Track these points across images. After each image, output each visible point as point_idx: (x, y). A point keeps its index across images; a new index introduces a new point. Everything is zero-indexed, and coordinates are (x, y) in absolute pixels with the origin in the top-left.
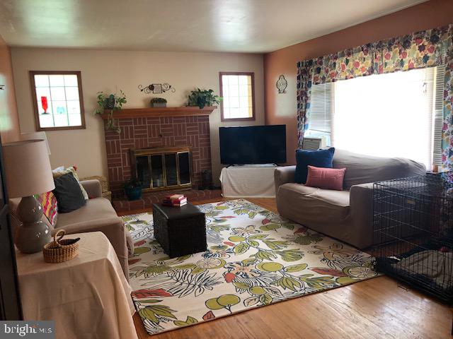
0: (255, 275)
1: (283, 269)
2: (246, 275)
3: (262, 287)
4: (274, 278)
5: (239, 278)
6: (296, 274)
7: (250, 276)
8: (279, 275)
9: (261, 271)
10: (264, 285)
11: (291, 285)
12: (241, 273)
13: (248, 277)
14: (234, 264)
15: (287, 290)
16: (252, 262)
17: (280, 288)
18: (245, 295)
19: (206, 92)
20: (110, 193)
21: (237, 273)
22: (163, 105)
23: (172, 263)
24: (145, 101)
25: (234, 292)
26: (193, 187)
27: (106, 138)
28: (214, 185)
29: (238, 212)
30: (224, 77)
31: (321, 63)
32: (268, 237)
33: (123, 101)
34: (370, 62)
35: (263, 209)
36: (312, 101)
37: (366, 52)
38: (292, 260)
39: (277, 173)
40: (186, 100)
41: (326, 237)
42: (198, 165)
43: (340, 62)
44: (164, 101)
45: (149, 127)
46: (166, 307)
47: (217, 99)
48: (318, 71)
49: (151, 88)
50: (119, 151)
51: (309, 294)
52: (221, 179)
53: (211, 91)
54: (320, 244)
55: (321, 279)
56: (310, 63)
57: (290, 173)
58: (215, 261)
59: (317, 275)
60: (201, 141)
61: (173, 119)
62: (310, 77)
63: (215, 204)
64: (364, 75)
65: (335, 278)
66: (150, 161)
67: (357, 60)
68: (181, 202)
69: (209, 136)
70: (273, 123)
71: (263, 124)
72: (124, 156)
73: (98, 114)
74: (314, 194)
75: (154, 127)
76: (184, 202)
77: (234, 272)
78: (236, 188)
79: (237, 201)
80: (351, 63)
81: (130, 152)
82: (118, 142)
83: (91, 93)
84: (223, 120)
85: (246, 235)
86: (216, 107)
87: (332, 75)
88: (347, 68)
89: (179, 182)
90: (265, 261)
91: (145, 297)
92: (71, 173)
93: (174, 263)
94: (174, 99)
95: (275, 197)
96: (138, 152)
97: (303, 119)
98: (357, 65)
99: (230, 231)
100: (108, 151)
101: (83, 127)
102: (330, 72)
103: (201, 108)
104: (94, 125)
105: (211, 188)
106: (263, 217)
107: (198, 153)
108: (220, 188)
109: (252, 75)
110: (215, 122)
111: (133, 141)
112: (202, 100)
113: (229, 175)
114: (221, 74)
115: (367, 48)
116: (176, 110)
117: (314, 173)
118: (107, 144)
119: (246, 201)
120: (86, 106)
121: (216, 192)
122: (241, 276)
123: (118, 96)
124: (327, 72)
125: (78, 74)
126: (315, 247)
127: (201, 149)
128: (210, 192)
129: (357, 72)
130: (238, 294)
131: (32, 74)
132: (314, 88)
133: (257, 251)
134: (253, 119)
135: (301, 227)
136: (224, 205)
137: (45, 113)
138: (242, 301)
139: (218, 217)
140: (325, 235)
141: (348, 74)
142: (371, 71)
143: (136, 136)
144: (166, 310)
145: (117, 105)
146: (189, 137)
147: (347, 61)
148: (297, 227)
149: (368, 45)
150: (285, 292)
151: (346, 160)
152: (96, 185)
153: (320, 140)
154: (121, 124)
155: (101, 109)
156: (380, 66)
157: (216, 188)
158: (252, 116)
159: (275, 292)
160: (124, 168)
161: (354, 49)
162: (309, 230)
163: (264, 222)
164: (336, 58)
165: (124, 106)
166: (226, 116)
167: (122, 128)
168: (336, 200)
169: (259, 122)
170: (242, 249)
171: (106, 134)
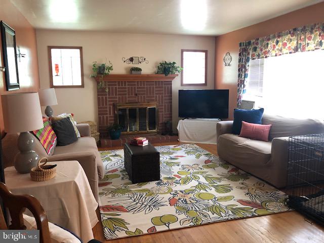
0: (193, 201)
1: (215, 198)
2: (185, 201)
3: (196, 211)
4: (206, 205)
5: (180, 204)
6: (224, 204)
7: (189, 202)
8: (211, 203)
9: (198, 198)
10: (198, 210)
11: (219, 211)
12: (182, 199)
13: (186, 203)
14: (178, 192)
15: (215, 215)
16: (192, 191)
17: (210, 213)
18: (182, 216)
19: (170, 64)
20: (99, 134)
21: (180, 199)
22: (138, 72)
23: (133, 187)
24: (126, 69)
25: (174, 213)
26: (158, 133)
27: (98, 95)
28: (173, 132)
29: (188, 153)
30: (185, 53)
31: (257, 44)
32: (207, 174)
33: (110, 68)
34: (295, 42)
35: (208, 152)
36: (249, 73)
37: (293, 35)
38: (223, 192)
39: (219, 126)
40: (156, 70)
41: (253, 177)
42: (162, 117)
43: (271, 43)
44: (140, 70)
45: (129, 88)
46: (122, 220)
47: (178, 69)
48: (255, 49)
49: (131, 60)
50: (106, 104)
51: (232, 220)
52: (178, 128)
53: (174, 63)
54: (247, 182)
55: (243, 209)
56: (249, 43)
57: (228, 126)
58: (164, 188)
59: (240, 206)
60: (165, 99)
61: (146, 83)
62: (249, 54)
63: (172, 146)
64: (290, 53)
65: (255, 209)
66: (128, 112)
67: (285, 41)
68: (144, 143)
69: (171, 96)
70: (220, 88)
71: (213, 89)
72: (110, 108)
73: (93, 77)
74: (245, 143)
75: (132, 88)
76: (146, 143)
77: (177, 198)
78: (189, 135)
79: (188, 145)
80: (280, 43)
81: (114, 105)
82: (106, 98)
83: (89, 62)
84: (182, 85)
85: (191, 171)
86: (178, 75)
87: (266, 53)
88: (277, 47)
89: (148, 129)
90: (202, 191)
91: (109, 210)
92: (68, 118)
93: (135, 188)
94: (147, 69)
95: (216, 144)
96: (120, 106)
97: (242, 86)
98: (285, 45)
99: (180, 167)
100: (99, 104)
101: (82, 86)
102: (264, 51)
103: (166, 76)
104: (90, 85)
105: (170, 135)
106: (207, 158)
107: (162, 109)
108: (177, 134)
109: (206, 52)
110: (176, 86)
111: (116, 98)
112: (167, 69)
113: (185, 126)
114: (182, 51)
115: (294, 32)
116: (148, 76)
117: (246, 126)
118: (99, 99)
119: (195, 146)
120: (85, 72)
121: (174, 137)
122: (182, 201)
123: (107, 65)
124: (261, 50)
125: (81, 48)
126: (242, 184)
127: (165, 106)
128: (170, 137)
129: (285, 51)
130: (177, 215)
131: (50, 48)
132: (251, 62)
133: (197, 183)
134: (205, 84)
135: (235, 167)
136: (179, 147)
137: (57, 75)
138: (179, 221)
139: (172, 156)
140: (252, 175)
141: (277, 52)
142: (296, 50)
143: (119, 95)
144: (122, 222)
145: (106, 72)
146: (156, 97)
147: (277, 42)
148: (231, 168)
149: (295, 30)
150: (213, 217)
151: (273, 118)
152: (86, 128)
153: (254, 102)
154: (109, 85)
155: (95, 74)
156: (303, 46)
157: (174, 134)
158: (204, 83)
159: (205, 216)
160: (110, 116)
161: (283, 32)
162: (240, 171)
163: (206, 162)
164: (269, 40)
165: (111, 72)
166: (185, 82)
167: (109, 88)
168: (261, 149)
169: (210, 87)
170: (186, 181)
171: (98, 92)
